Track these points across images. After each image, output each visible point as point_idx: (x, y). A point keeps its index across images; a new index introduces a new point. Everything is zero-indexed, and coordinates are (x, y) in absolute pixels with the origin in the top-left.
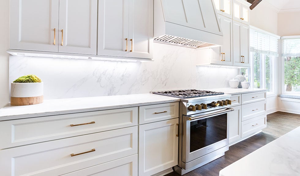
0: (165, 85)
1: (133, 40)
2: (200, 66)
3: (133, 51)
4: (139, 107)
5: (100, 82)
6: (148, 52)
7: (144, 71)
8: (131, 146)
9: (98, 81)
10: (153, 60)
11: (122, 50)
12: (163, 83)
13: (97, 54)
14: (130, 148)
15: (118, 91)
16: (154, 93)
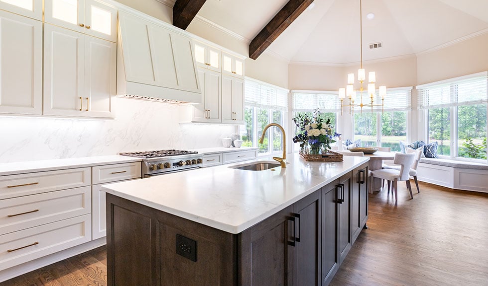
0: (137, 146)
1: (90, 99)
2: (184, 124)
3: (90, 110)
4: (92, 167)
5: (49, 143)
6: (110, 111)
7: (109, 130)
8: (83, 206)
9: (45, 143)
10: (115, 119)
11: (76, 109)
12: (134, 143)
13: (43, 114)
14: (83, 208)
15: (75, 153)
16: (121, 154)
